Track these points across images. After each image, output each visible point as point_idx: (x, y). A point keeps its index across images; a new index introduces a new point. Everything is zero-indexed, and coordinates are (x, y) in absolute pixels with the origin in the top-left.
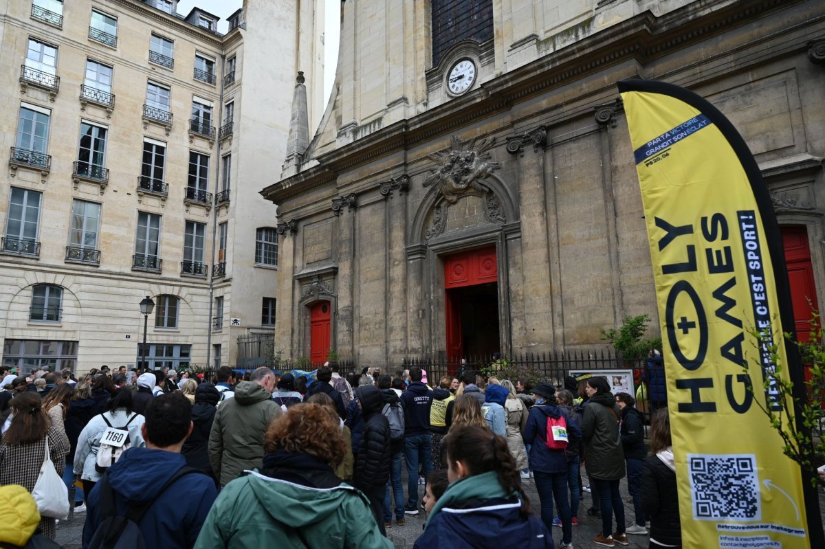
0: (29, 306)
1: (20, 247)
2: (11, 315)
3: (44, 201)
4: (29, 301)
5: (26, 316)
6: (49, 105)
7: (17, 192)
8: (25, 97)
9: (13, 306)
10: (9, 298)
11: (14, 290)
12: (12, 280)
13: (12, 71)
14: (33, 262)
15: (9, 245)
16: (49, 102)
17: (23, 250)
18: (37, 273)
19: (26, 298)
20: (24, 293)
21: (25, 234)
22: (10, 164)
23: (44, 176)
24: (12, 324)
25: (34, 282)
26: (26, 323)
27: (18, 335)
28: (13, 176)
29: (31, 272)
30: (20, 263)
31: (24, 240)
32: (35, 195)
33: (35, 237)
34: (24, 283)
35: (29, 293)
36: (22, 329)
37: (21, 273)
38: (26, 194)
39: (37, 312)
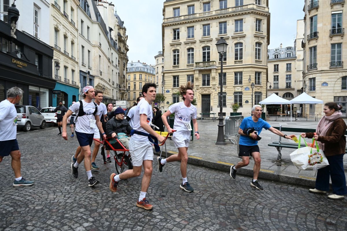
0: (341, 85)
1: (336, 64)
2: (335, 88)
3: (343, 46)
4: (341, 83)
5: (340, 88)
6: (342, 9)
7: (333, 45)
8: (333, 10)
9: (336, 85)
10: (334, 83)
11: (335, 80)
12: (334, 76)
13: (327, 2)
14: (341, 69)
15: (332, 64)
16: (342, 8)
17: (337, 65)
18: (343, 73)
19: (340, 82)
20: (339, 80)
21: (337, 60)
22: (330, 36)
23: (342, 36)
24: (336, 91)
25: (342, 76)
26: (340, 90)
27: (338, 95)
28: (331, 40)
29: (341, 73)
30: (337, 70)
31: (337, 61)
32: (339, 45)
33: (340, 60)
34: (338, 77)
35: (341, 80)
36: (339, 93)
37: (337, 73)
38: (336, 45)
39: (344, 86)
